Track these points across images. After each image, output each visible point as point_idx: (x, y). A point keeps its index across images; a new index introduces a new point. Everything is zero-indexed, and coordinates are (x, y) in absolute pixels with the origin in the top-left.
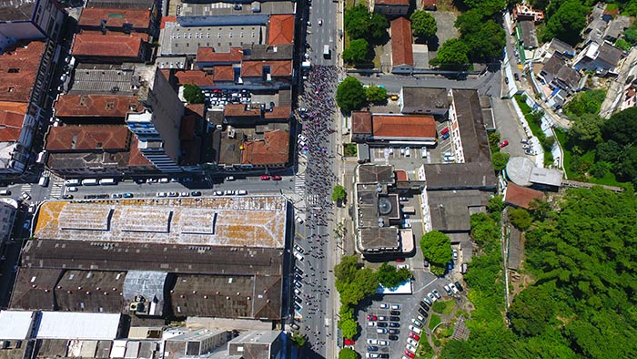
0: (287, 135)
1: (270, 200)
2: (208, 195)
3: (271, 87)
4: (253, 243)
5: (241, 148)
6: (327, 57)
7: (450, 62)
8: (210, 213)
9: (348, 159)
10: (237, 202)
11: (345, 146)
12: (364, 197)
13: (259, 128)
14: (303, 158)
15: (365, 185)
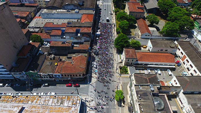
5: (56, 64)
8: (18, 107)
9: (123, 75)
11: (121, 68)
14: (95, 74)
15: (140, 85)
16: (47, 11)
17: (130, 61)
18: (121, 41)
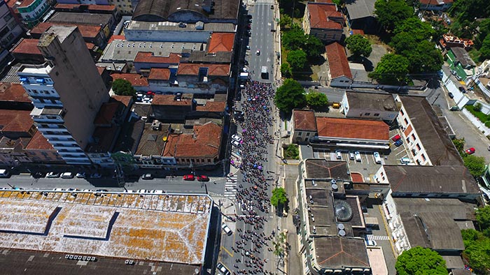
2: (113, 192)
5: (165, 139)
8: (108, 211)
9: (289, 162)
10: (148, 200)
12: (315, 196)
13: (188, 123)
15: (315, 181)
16: (137, 25)
17: (304, 135)
18: (288, 96)
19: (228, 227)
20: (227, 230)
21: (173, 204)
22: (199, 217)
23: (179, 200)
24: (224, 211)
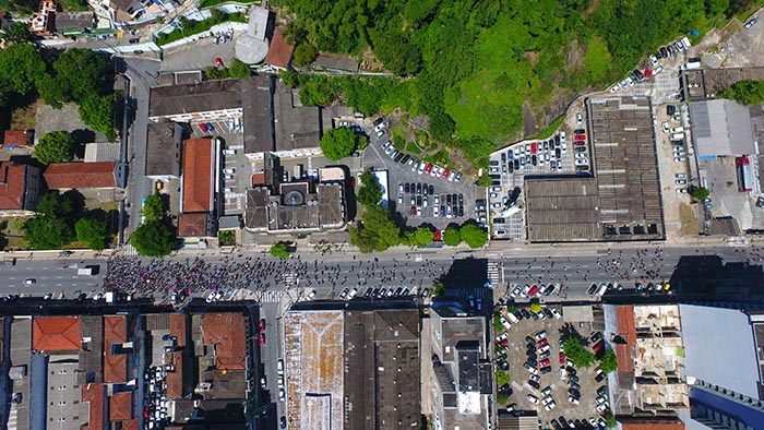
0: (208, 316)
1: (289, 331)
2: (285, 407)
3: (142, 342)
4: (339, 347)
5: (225, 372)
6: (95, 270)
7: (112, 117)
10: (292, 371)
11: (221, 244)
12: (284, 221)
13: (199, 352)
14: (238, 295)
15: (269, 221)
19: (309, 294)
20: (312, 294)
21: (295, 347)
22: (304, 321)
23: (290, 342)
24: (295, 300)
